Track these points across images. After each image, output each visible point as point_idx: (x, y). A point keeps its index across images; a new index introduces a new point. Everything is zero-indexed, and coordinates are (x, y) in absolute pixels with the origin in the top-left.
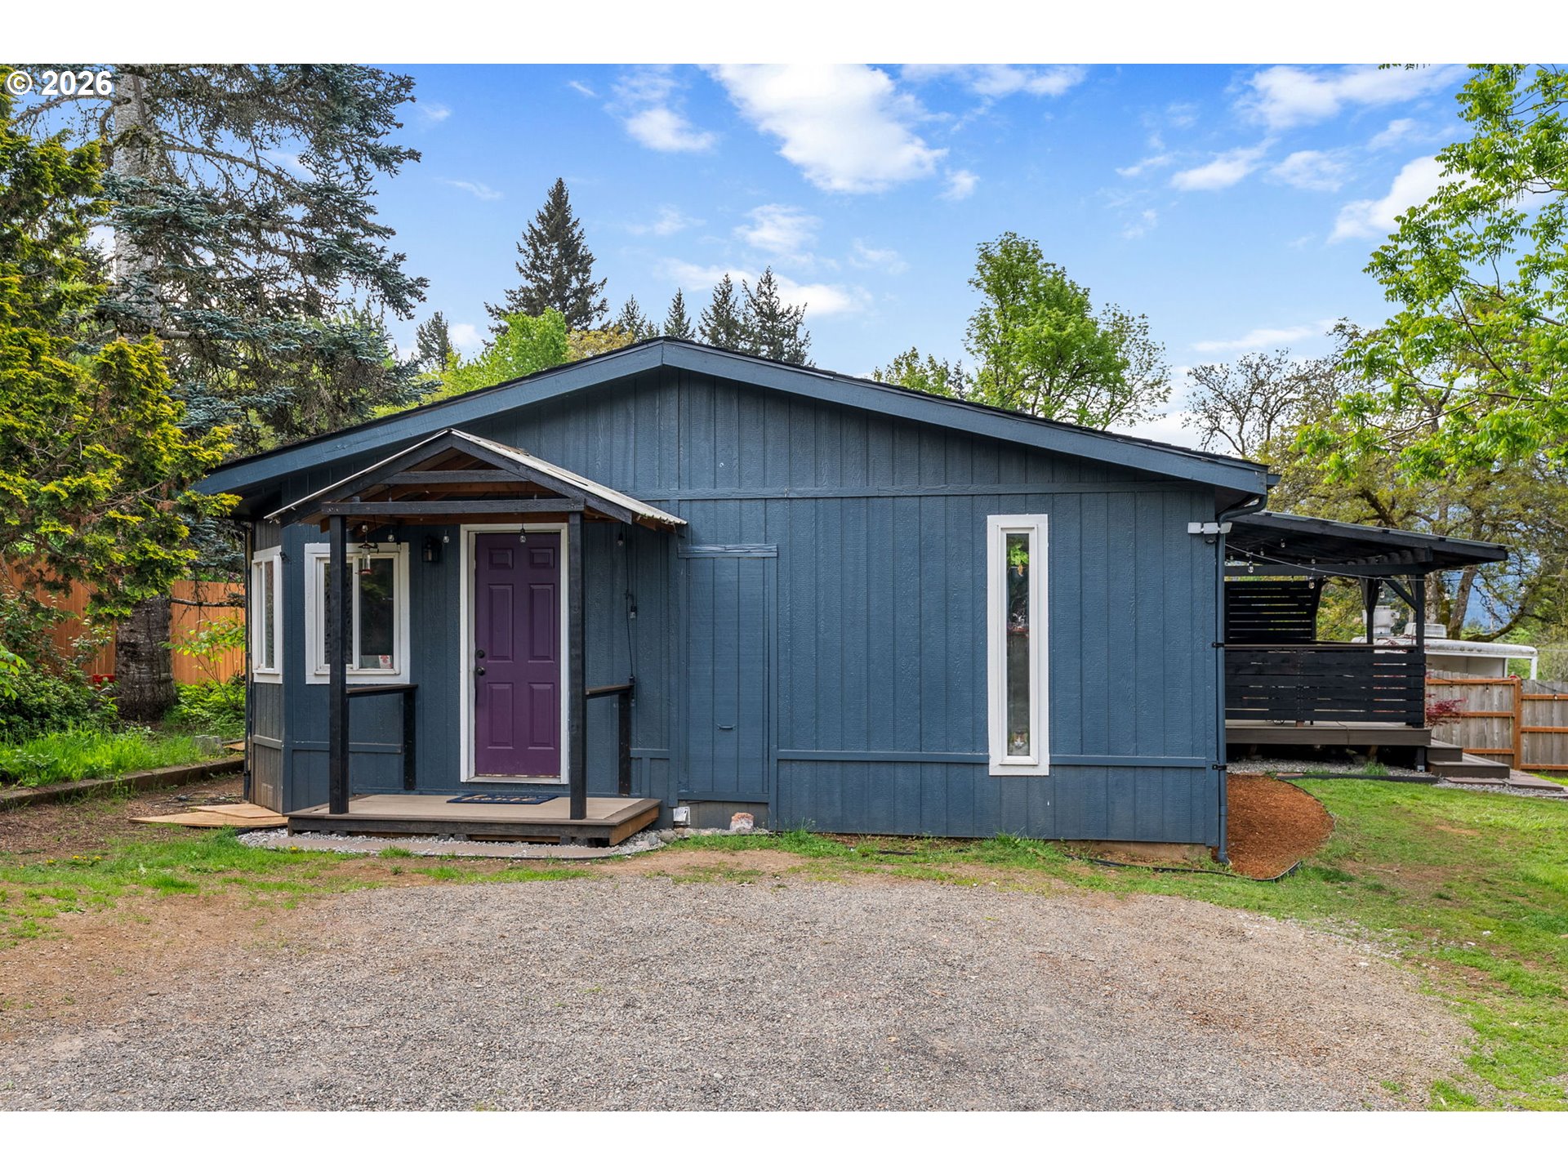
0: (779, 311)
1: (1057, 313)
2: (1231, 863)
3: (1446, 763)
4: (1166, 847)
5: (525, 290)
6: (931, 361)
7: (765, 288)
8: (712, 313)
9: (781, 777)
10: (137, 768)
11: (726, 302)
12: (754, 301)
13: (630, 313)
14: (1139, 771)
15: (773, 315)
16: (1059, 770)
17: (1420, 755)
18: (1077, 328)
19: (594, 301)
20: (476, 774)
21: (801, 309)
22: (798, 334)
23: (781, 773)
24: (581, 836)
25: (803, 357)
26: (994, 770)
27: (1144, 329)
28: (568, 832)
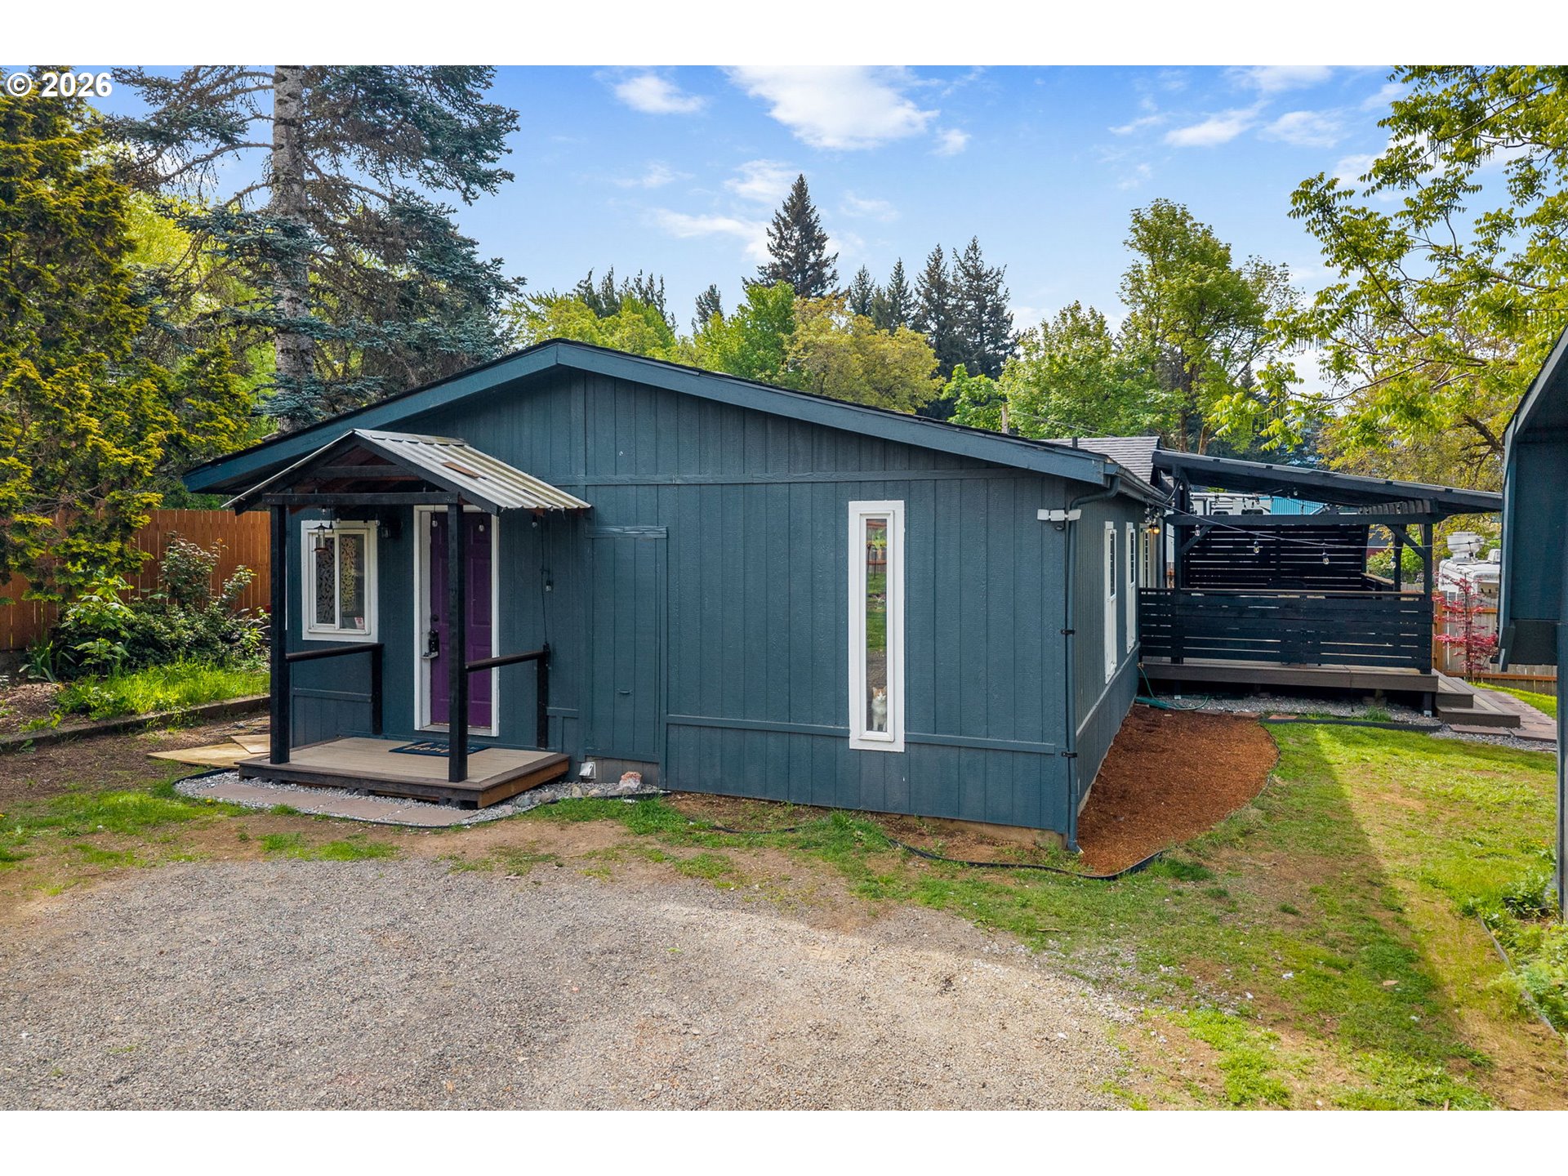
0: (983, 272)
1: (1199, 267)
2: (1081, 852)
3: (1454, 710)
4: (1017, 830)
5: (774, 265)
6: (1092, 311)
7: (972, 254)
8: (926, 277)
9: (670, 740)
10: (209, 700)
11: (938, 266)
12: (962, 265)
13: (862, 278)
14: (991, 752)
15: (979, 276)
16: (913, 747)
17: (1427, 700)
18: (1217, 279)
19: (828, 272)
20: (432, 723)
21: (1001, 270)
22: (999, 291)
23: (670, 736)
24: (455, 798)
25: (1003, 309)
26: (854, 743)
27: (1284, 276)
28: (446, 794)
